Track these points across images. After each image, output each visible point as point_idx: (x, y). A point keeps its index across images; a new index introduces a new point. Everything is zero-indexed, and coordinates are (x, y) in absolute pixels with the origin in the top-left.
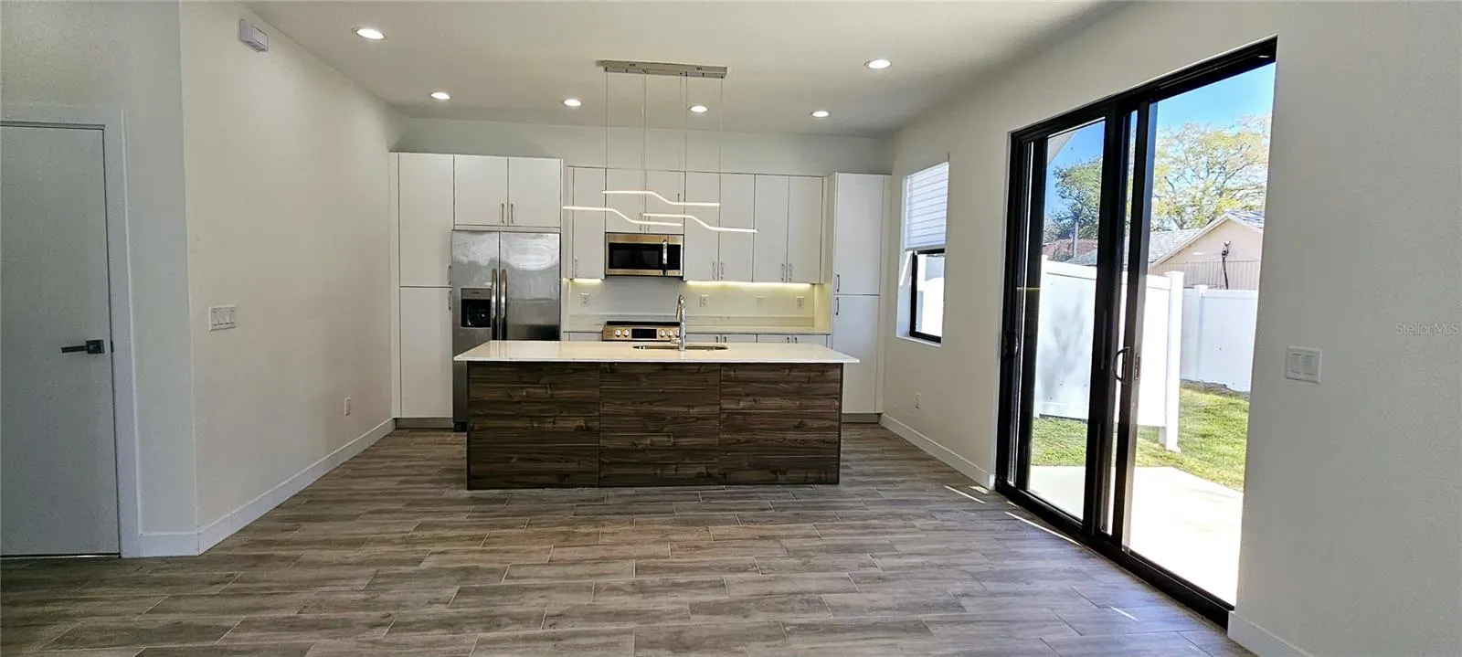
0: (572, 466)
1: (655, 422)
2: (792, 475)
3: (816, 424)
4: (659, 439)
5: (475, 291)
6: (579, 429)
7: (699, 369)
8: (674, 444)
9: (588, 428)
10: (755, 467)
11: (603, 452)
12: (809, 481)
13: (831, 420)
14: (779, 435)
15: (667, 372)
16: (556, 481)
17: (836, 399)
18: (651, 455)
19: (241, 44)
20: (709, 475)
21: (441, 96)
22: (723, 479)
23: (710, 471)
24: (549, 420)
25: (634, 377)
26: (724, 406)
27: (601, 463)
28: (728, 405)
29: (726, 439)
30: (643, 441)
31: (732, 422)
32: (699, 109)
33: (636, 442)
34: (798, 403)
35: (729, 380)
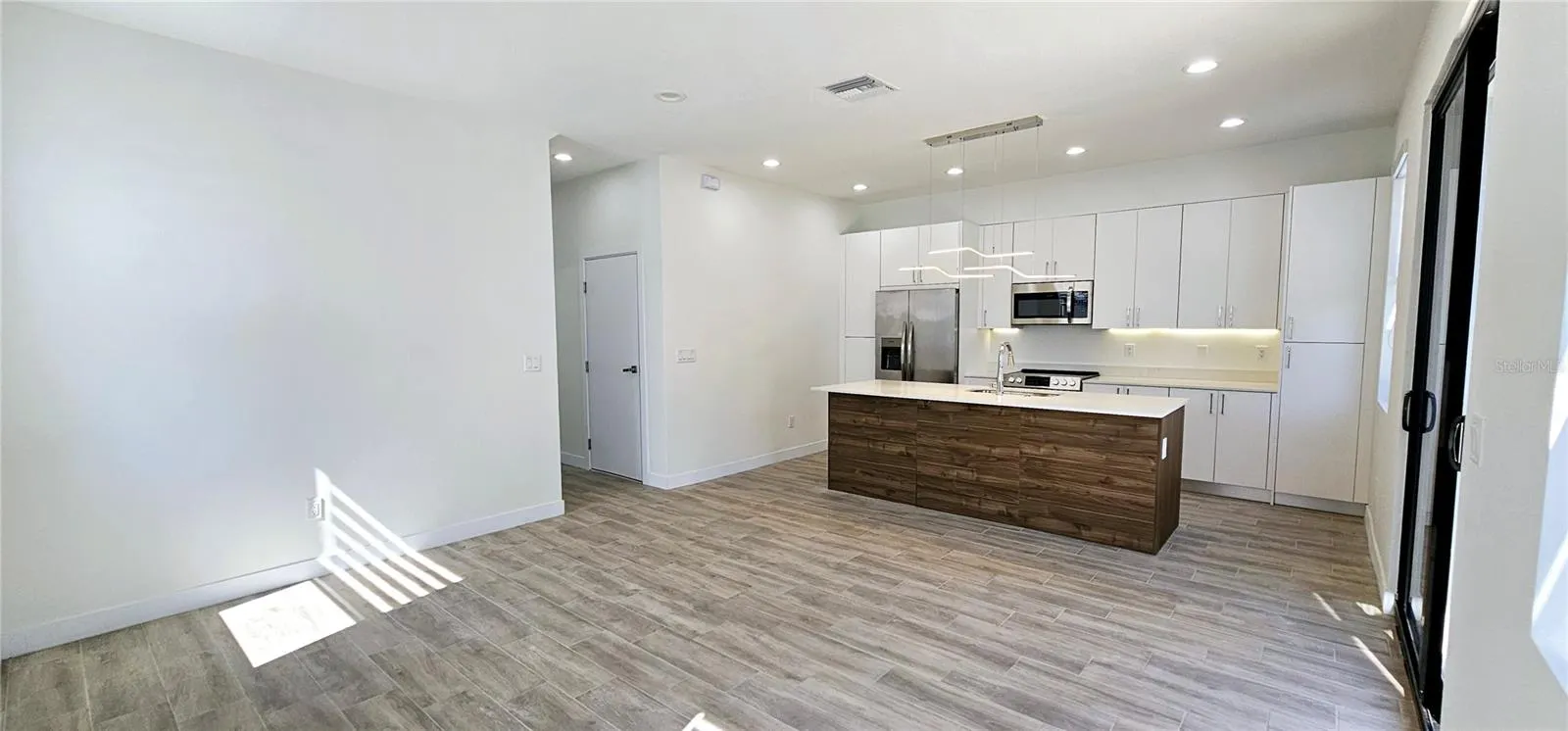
0: (896, 485)
1: (963, 458)
2: (1096, 533)
3: (1124, 482)
4: (966, 474)
5: (891, 340)
6: (901, 454)
7: (1000, 413)
8: (978, 480)
9: (909, 455)
10: (1055, 515)
11: (919, 476)
12: (1116, 543)
13: (1147, 481)
14: (1083, 488)
15: (970, 413)
16: (885, 495)
17: (1153, 458)
18: (958, 487)
19: (703, 190)
20: (1010, 515)
21: (860, 187)
22: (1023, 521)
23: (1010, 511)
24: (879, 443)
25: (944, 415)
26: (1024, 451)
27: (918, 486)
28: (1028, 449)
29: (1026, 483)
30: (951, 472)
31: (1032, 467)
32: (1075, 151)
33: (946, 473)
34: (1104, 457)
35: (1028, 425)
